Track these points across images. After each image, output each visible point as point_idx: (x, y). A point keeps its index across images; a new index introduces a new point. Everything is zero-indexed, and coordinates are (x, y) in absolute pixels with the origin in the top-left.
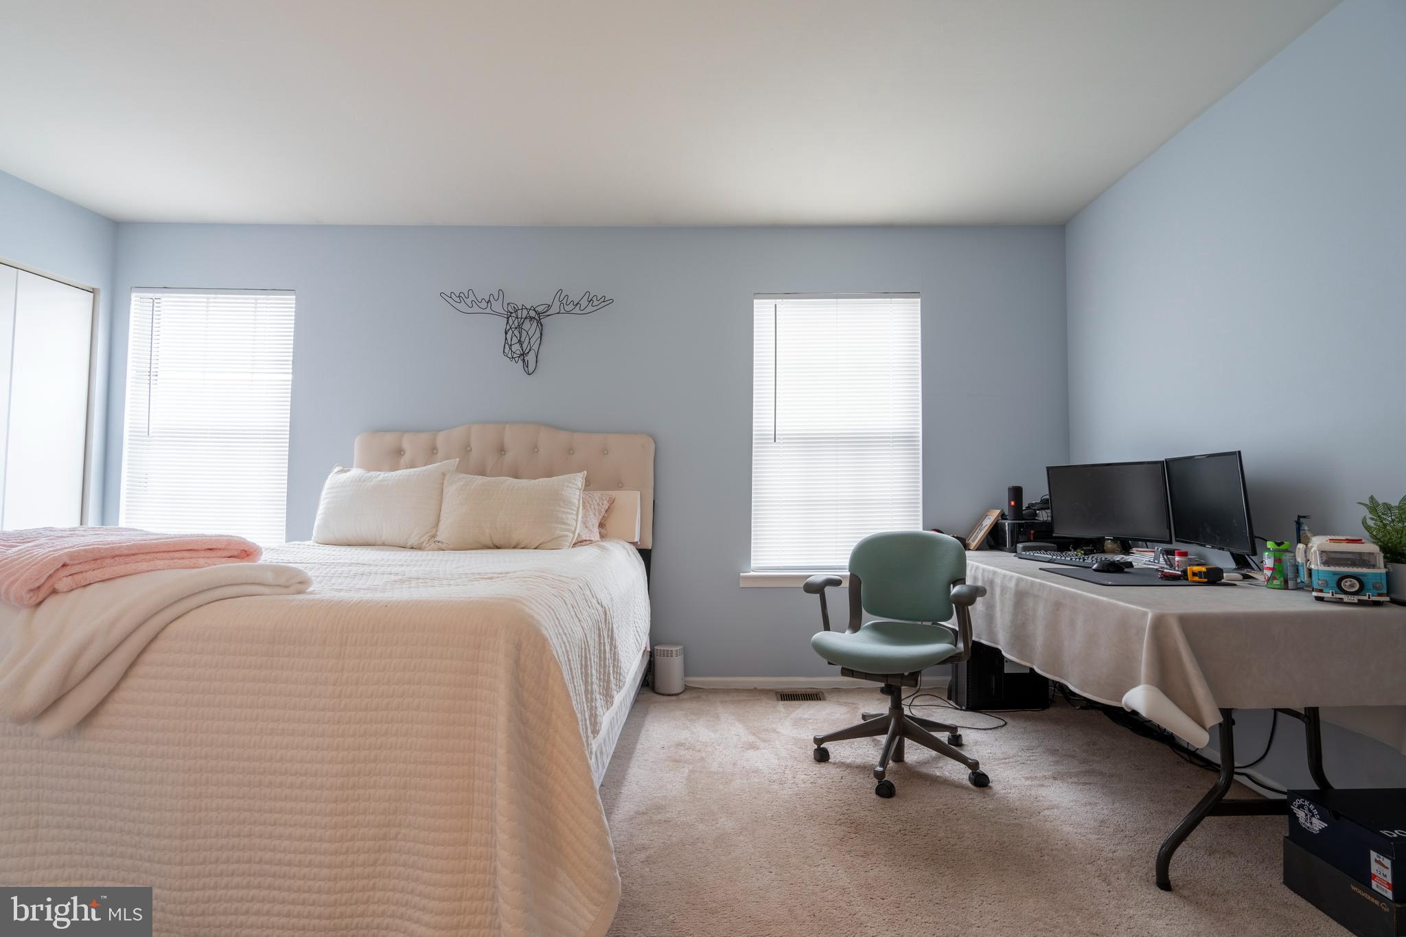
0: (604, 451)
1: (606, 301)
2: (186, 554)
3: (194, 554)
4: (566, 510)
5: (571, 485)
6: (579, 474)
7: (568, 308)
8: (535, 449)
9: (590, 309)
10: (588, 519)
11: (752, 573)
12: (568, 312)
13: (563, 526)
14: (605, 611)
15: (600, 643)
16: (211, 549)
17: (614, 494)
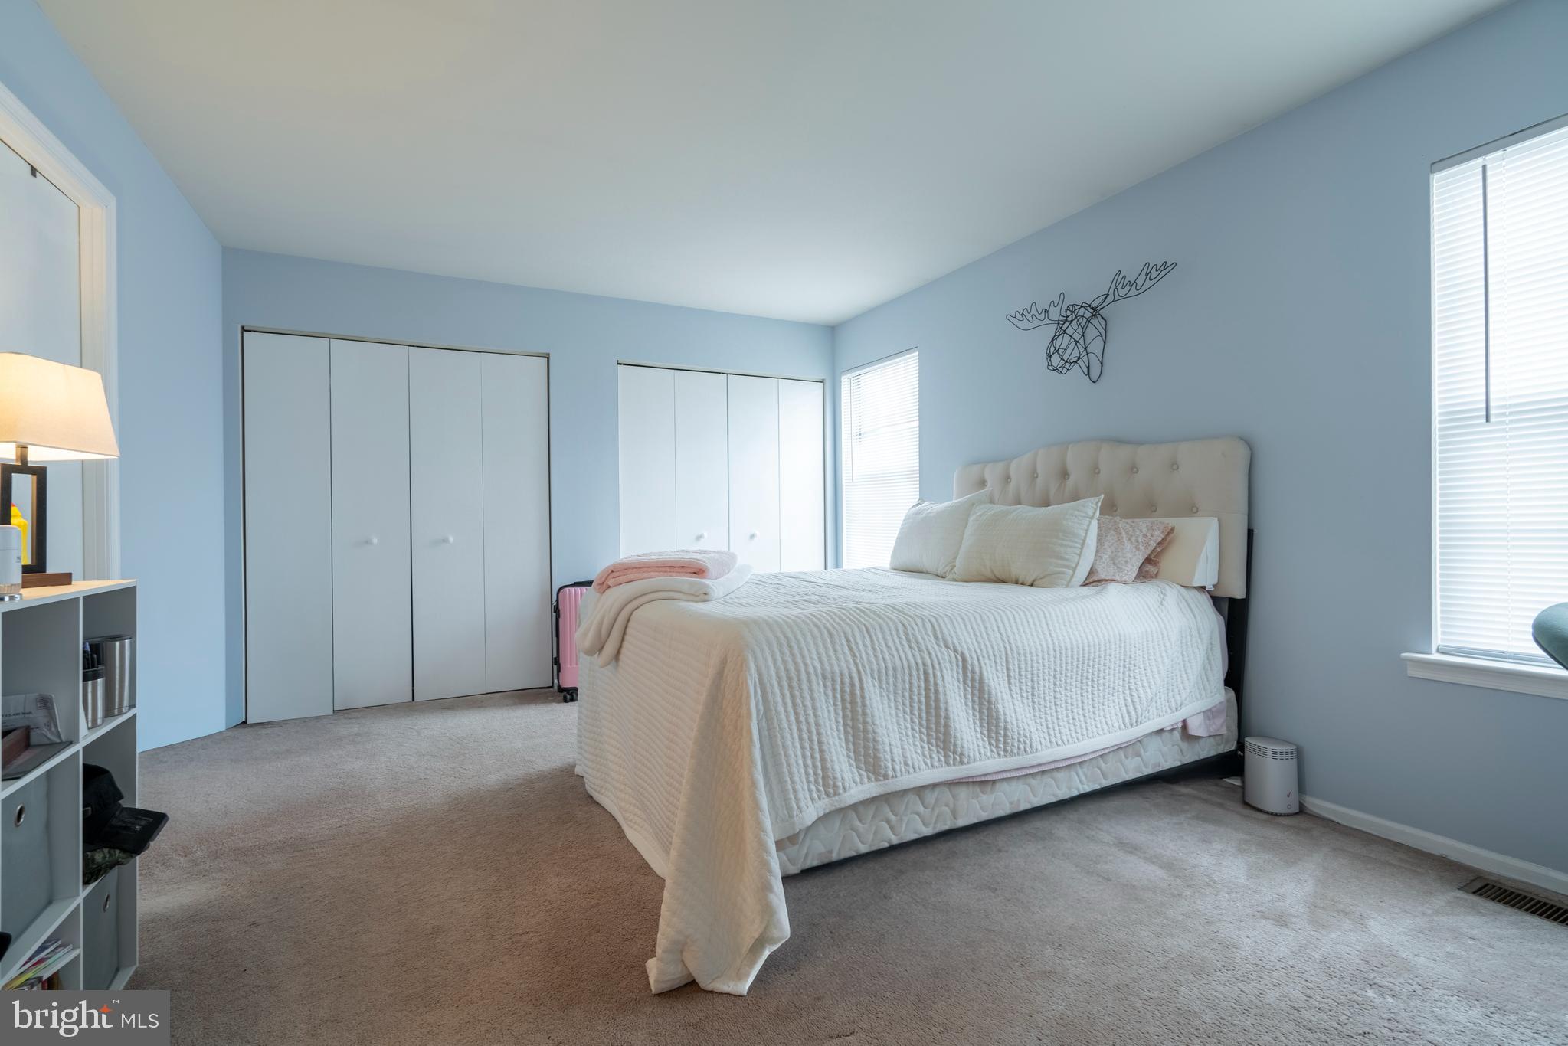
0: (1174, 465)
1: (1166, 268)
2: (668, 569)
3: (672, 569)
4: (1064, 543)
5: (1076, 513)
7: (1122, 292)
8: (1095, 470)
9: (1148, 283)
10: (1120, 554)
11: (1435, 656)
12: (1123, 298)
13: (1060, 562)
14: (964, 660)
15: (927, 689)
16: (683, 567)
17: (1171, 522)
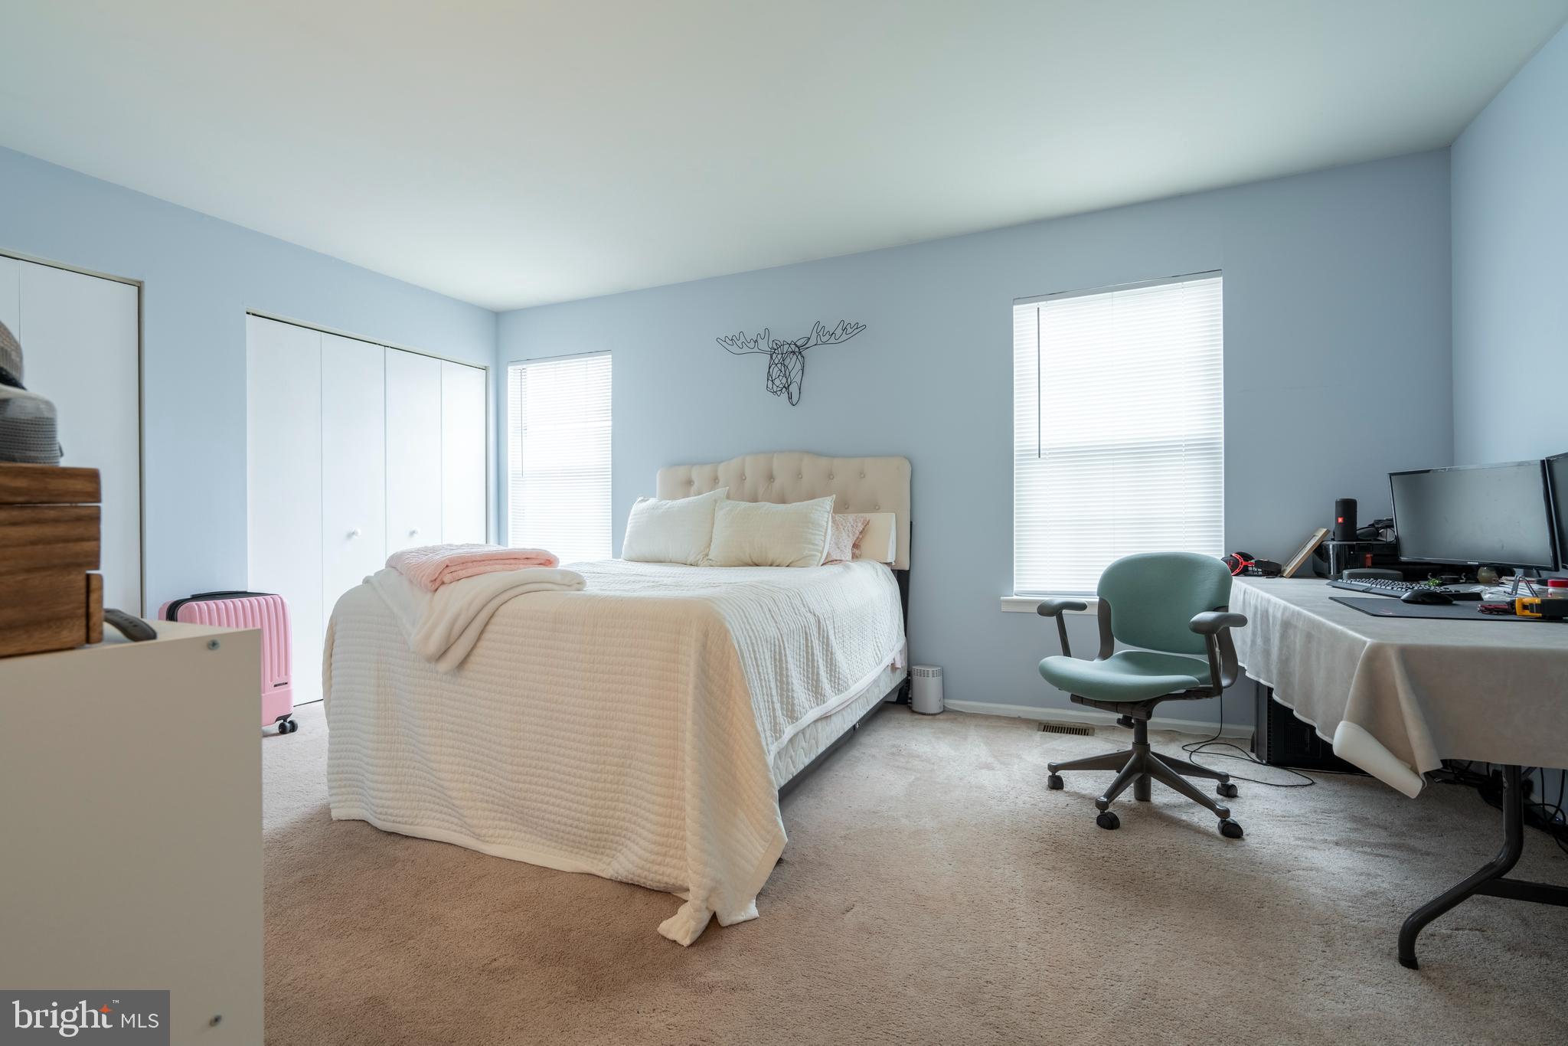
0: (862, 475)
1: (859, 328)
2: (512, 561)
3: (517, 561)
4: (814, 532)
5: (819, 508)
6: (828, 498)
7: (824, 339)
8: (799, 475)
9: (844, 337)
10: (841, 540)
11: (1015, 597)
12: (824, 343)
13: (811, 547)
14: (819, 622)
15: (807, 646)
16: (527, 558)
17: (868, 516)
